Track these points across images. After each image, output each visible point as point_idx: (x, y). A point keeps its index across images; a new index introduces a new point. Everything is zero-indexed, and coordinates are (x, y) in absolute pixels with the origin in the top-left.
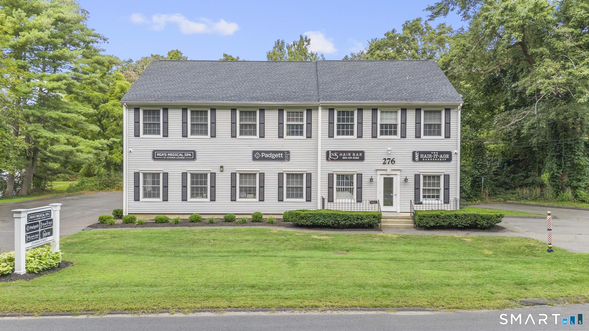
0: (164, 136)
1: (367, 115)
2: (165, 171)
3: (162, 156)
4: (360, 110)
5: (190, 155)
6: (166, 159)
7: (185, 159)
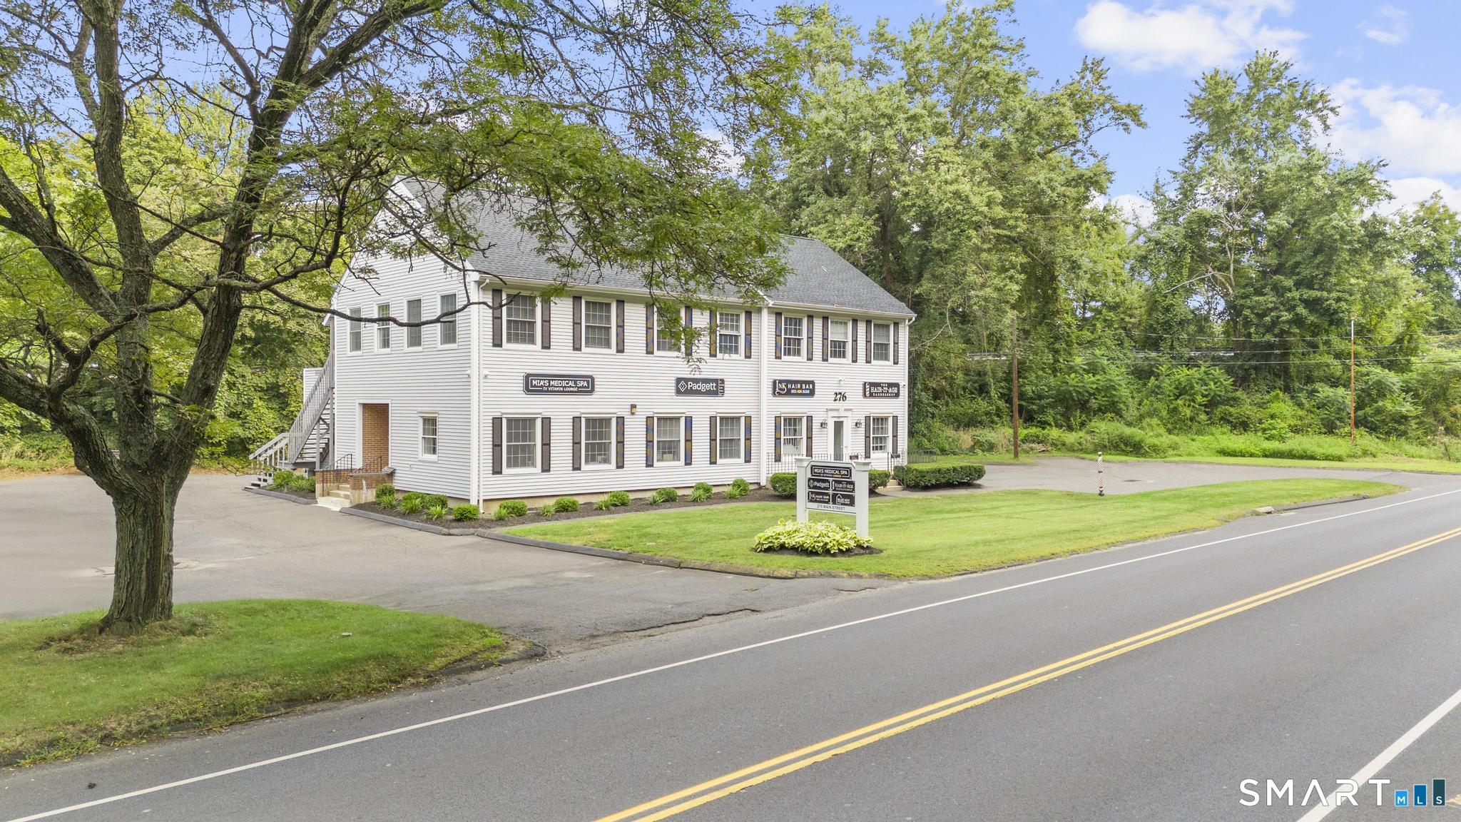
0: (543, 347)
1: (818, 323)
2: (546, 414)
3: (542, 386)
4: (810, 317)
5: (585, 384)
6: (548, 391)
7: (578, 392)
